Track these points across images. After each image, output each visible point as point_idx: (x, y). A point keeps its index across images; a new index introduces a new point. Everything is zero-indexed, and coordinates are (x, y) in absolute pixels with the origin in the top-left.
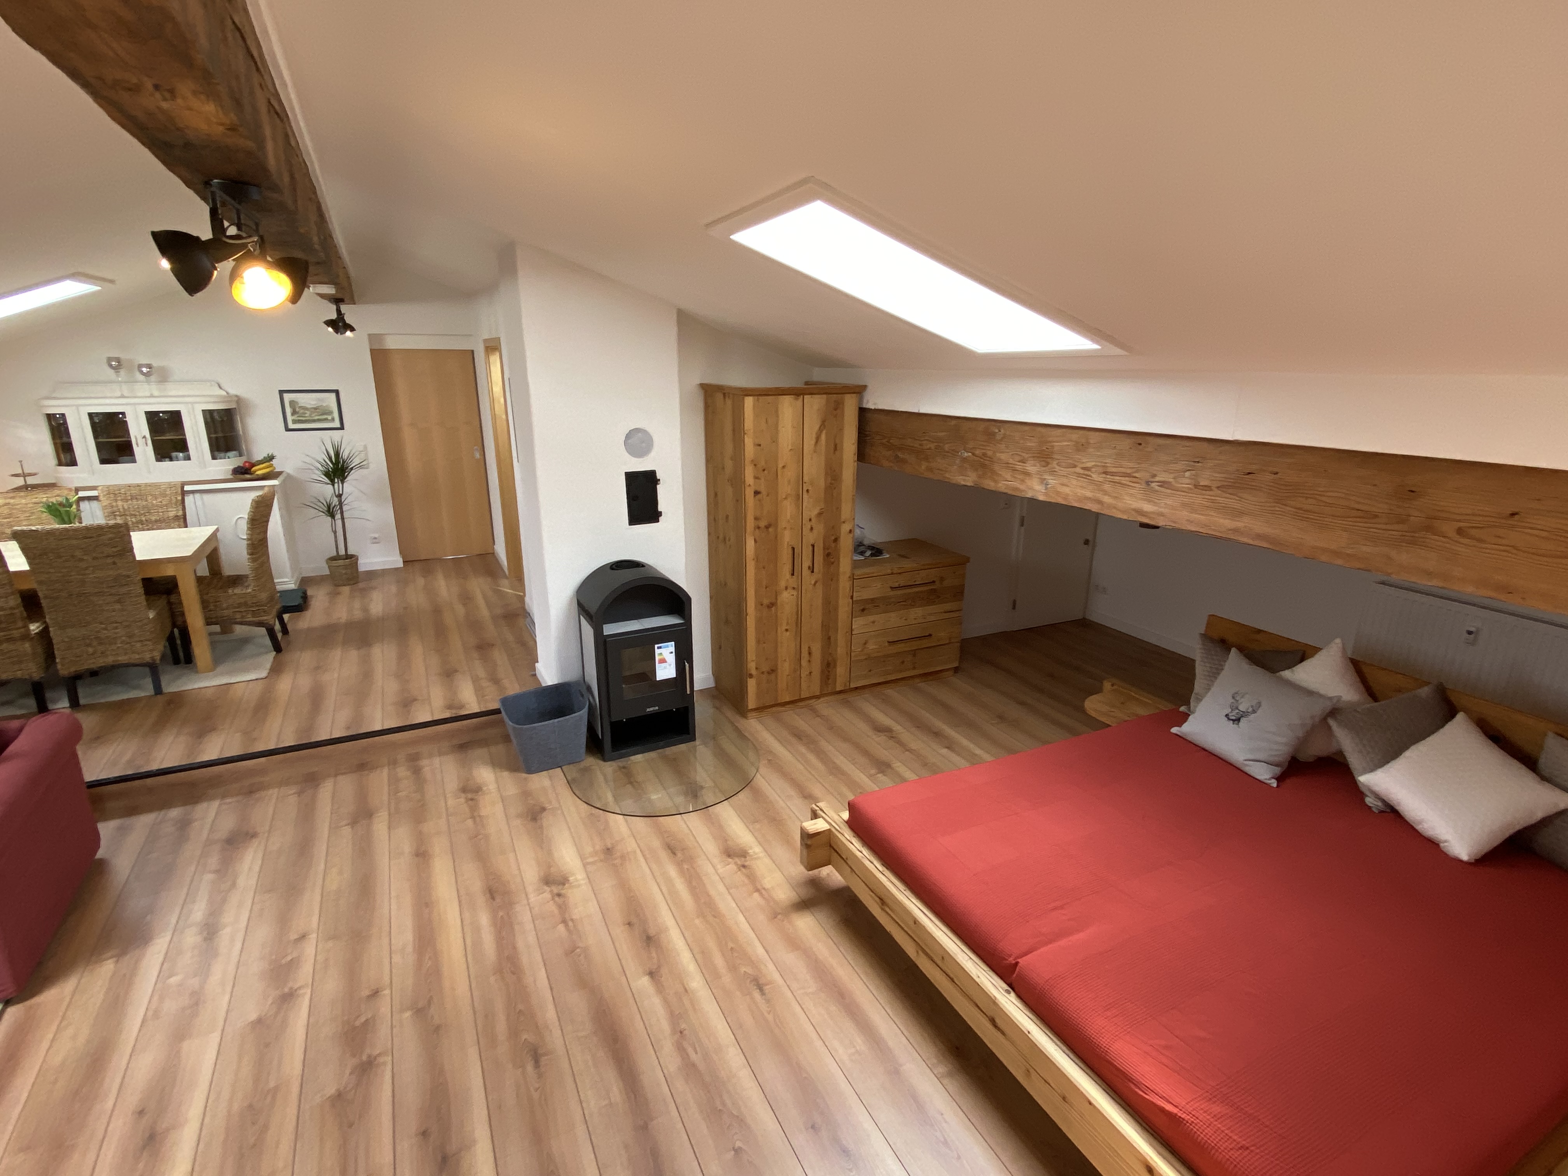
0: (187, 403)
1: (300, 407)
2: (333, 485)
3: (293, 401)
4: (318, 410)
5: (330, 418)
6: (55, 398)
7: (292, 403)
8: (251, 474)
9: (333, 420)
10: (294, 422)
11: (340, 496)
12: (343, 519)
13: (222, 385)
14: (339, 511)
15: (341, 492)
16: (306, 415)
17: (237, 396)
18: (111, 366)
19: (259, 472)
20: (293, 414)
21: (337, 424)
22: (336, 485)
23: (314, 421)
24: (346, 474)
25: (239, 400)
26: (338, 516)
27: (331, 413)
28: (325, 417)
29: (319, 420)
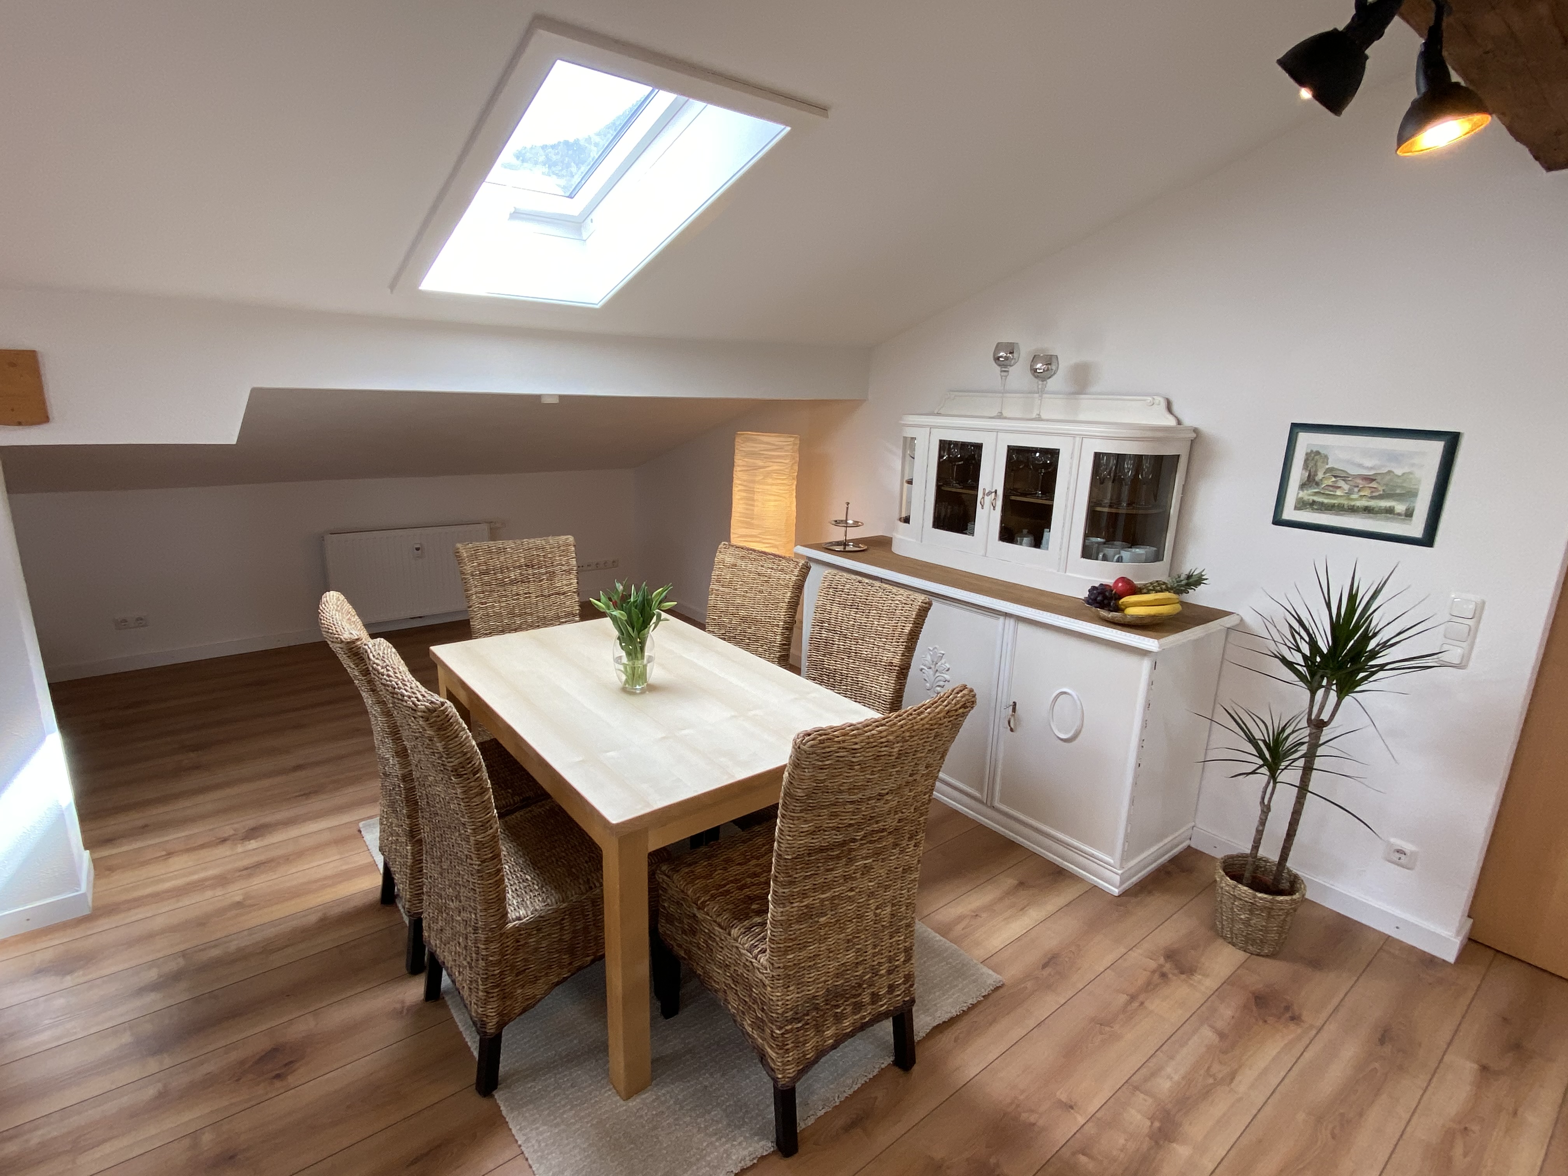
0: (1074, 436)
1: (1331, 470)
2: (1313, 693)
3: (1318, 453)
4: (1374, 485)
5: (1400, 508)
7: (1314, 458)
8: (1117, 609)
9: (1409, 514)
10: (1301, 505)
11: (1318, 725)
12: (1303, 789)
13: (1175, 408)
14: (1301, 763)
15: (1325, 717)
16: (1339, 493)
17: (1195, 430)
19: (1132, 611)
20: (1303, 486)
21: (1416, 528)
22: (1320, 693)
23: (1353, 510)
24: (1362, 675)
25: (1196, 439)
26: (1290, 775)
27: (1411, 494)
28: (1384, 504)
29: (1368, 510)
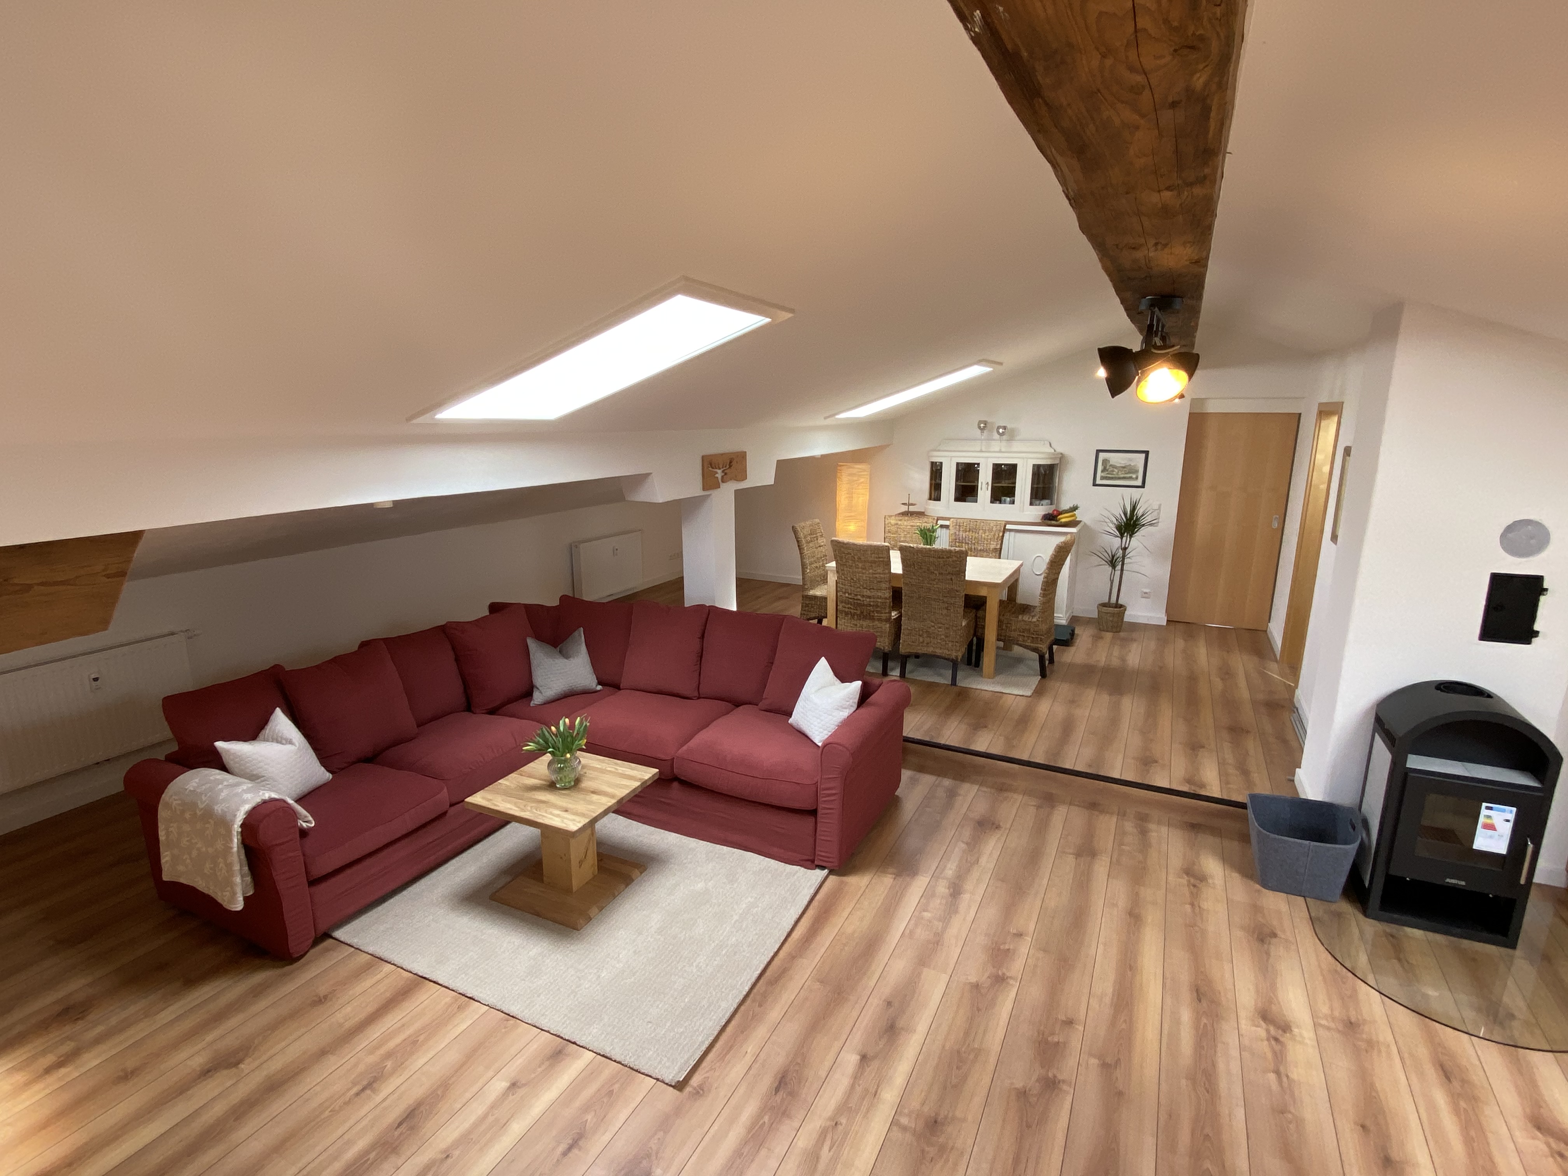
0: (1023, 458)
1: (1111, 465)
2: (1122, 539)
3: (1106, 460)
4: (1125, 469)
5: (1134, 476)
6: (939, 451)
7: (1105, 461)
8: (1057, 521)
9: (1137, 478)
10: (1102, 478)
11: (1125, 549)
12: (1122, 570)
13: (1052, 445)
14: (1121, 563)
15: (1127, 546)
16: (1114, 473)
17: (1061, 454)
18: (979, 427)
19: (1063, 520)
20: (1102, 471)
21: (1139, 482)
22: (1124, 539)
23: (1119, 478)
24: (1136, 530)
25: (1062, 457)
26: (1119, 567)
27: (1137, 472)
28: (1130, 475)
29: (1124, 478)
